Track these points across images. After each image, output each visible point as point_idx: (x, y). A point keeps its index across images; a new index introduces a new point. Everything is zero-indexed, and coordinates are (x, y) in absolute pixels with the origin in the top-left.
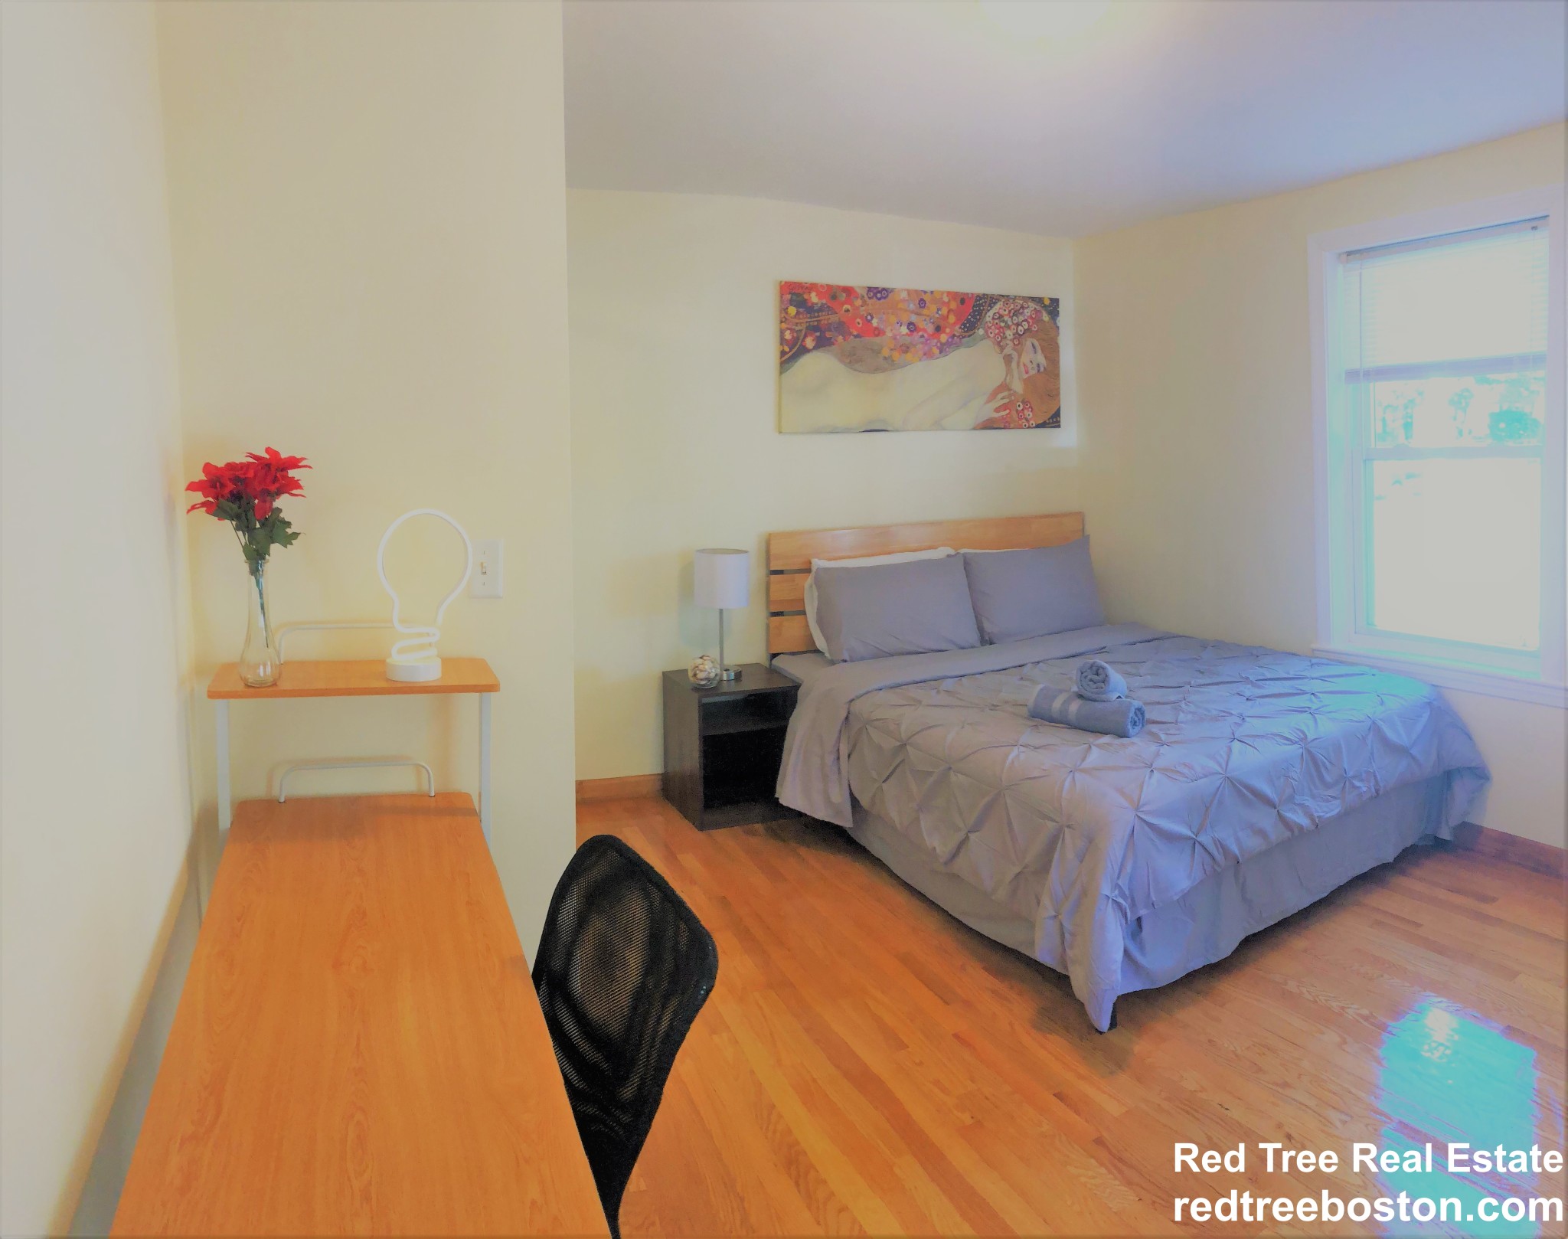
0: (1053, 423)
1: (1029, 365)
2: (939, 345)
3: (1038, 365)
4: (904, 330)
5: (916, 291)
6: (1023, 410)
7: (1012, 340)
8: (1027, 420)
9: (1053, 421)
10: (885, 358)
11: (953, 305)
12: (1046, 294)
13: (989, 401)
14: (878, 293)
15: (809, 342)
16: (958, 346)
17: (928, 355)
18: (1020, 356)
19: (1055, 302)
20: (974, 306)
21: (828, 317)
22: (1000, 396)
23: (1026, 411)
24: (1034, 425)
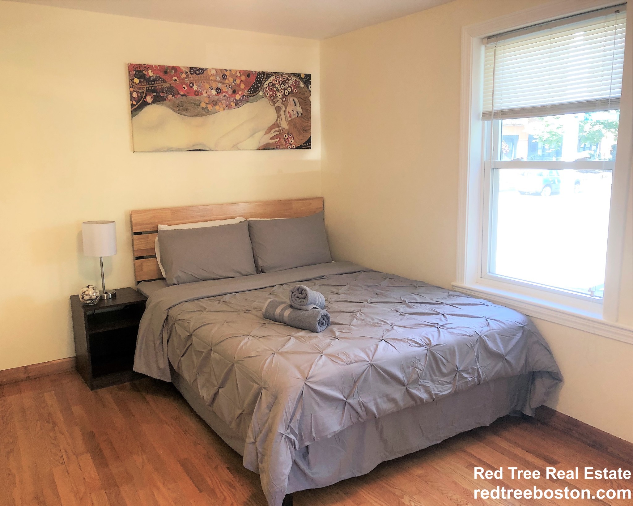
0: (307, 146)
1: (292, 113)
2: (235, 101)
3: (298, 113)
4: (214, 92)
5: (221, 70)
6: (288, 138)
7: (281, 99)
8: (291, 145)
9: (307, 145)
10: (203, 108)
11: (243, 78)
12: (303, 71)
13: (266, 133)
14: (198, 71)
15: (149, 99)
16: (246, 101)
17: (229, 106)
18: (286, 108)
19: (308, 76)
20: (256, 78)
21: (162, 84)
22: (274, 130)
23: (289, 140)
24: (295, 147)
